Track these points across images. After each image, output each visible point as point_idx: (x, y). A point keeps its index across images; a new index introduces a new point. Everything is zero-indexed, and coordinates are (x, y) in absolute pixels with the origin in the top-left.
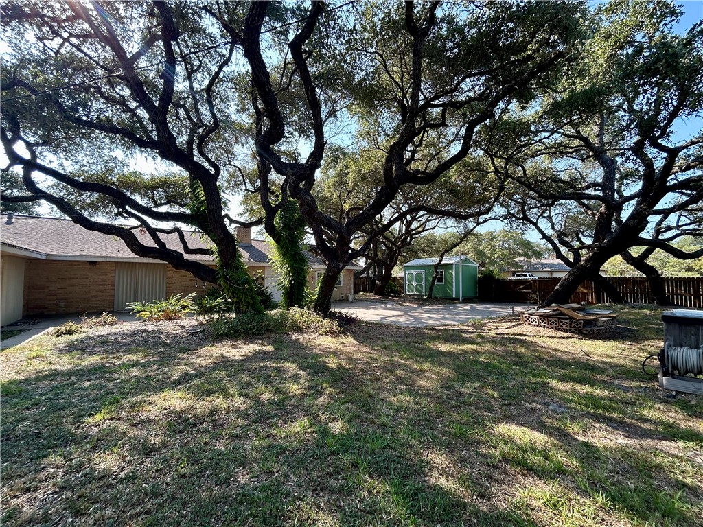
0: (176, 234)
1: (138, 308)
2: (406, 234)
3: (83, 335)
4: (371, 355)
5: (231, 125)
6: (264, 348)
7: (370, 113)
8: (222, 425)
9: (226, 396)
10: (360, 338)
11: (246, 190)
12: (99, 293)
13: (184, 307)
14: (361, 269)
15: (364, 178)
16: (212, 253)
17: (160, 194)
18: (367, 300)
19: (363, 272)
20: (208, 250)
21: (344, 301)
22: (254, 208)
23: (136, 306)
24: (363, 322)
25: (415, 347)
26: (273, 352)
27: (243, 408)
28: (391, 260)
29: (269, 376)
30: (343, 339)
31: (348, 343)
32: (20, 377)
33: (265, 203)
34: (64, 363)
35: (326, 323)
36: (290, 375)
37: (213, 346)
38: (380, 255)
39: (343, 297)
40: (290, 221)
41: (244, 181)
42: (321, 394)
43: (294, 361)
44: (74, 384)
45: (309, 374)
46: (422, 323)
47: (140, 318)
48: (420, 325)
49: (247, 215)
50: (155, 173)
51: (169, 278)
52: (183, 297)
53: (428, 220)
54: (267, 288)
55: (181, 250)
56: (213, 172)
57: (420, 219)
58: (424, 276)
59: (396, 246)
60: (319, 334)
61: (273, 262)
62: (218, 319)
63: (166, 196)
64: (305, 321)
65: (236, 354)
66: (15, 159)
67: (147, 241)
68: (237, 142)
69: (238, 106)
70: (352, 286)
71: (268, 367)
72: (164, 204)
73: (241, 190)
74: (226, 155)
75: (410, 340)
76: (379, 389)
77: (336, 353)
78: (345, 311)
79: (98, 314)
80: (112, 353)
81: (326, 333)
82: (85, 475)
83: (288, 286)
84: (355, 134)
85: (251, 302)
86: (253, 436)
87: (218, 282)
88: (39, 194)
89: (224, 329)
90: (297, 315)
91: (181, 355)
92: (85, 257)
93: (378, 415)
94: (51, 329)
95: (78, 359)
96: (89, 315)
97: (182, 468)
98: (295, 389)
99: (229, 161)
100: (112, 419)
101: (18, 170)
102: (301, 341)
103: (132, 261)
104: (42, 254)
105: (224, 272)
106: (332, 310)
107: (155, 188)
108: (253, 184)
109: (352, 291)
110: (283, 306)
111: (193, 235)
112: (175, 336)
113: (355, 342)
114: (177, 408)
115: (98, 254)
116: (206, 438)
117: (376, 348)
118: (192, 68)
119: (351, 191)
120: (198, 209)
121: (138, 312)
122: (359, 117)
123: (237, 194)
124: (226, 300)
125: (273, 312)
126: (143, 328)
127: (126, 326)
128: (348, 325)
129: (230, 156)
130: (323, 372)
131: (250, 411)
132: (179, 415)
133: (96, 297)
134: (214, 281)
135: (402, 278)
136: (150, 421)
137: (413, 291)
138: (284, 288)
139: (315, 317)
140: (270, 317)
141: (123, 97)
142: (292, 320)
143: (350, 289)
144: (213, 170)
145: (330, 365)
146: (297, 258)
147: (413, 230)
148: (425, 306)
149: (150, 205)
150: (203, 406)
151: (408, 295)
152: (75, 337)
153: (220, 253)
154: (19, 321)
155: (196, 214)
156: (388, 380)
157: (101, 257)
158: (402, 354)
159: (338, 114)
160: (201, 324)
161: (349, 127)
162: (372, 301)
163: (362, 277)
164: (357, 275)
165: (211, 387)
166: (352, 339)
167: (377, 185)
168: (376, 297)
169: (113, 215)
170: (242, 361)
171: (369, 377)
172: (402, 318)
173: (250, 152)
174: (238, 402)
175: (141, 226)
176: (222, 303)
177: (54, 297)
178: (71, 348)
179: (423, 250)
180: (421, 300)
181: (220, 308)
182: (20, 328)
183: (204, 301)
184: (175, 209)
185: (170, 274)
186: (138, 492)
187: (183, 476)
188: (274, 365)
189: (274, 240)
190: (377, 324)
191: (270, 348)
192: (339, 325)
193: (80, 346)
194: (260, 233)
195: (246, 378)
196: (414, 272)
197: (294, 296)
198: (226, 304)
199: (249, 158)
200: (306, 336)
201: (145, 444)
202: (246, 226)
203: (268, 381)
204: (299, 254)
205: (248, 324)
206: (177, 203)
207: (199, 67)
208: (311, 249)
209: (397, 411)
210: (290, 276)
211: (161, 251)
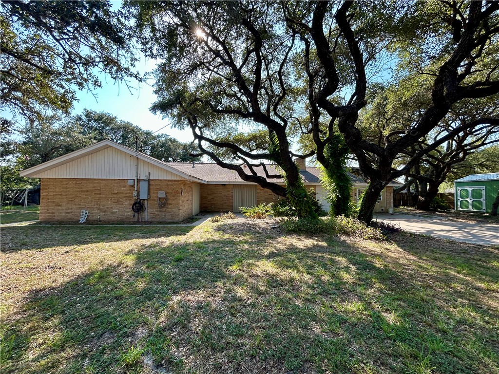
0: (262, 167)
1: (244, 210)
2: (458, 149)
3: (222, 223)
4: (419, 264)
5: (292, 91)
6: (320, 243)
7: (412, 43)
8: (298, 290)
9: (298, 271)
10: (405, 246)
11: (302, 133)
12: (227, 201)
13: (267, 211)
14: (401, 186)
15: (405, 105)
16: (283, 177)
17: (252, 144)
18: (408, 214)
19: (403, 188)
20: (280, 175)
21: (384, 213)
22: (308, 144)
23: (243, 209)
24: (406, 233)
25: (477, 265)
26: (327, 248)
27: (310, 282)
28: (438, 176)
29: (326, 264)
30: (386, 245)
31: (393, 250)
32: (202, 240)
33: (317, 140)
34: (217, 236)
35: (370, 231)
36: (342, 266)
37: (286, 237)
38: (422, 173)
39: (382, 210)
40: (337, 150)
41: (301, 127)
42: (371, 287)
43: (344, 256)
44: (222, 248)
45: (358, 269)
46: (483, 241)
47: (245, 216)
48: (481, 243)
49: (302, 150)
50: (250, 132)
51: (258, 193)
52: (266, 205)
53: (489, 132)
54: (318, 200)
55: (265, 176)
56: (283, 124)
57: (478, 132)
58: (484, 192)
59: (443, 163)
60: (364, 239)
61: (323, 182)
62: (287, 220)
63: (256, 144)
64: (351, 227)
65: (301, 245)
66: (196, 136)
67: (248, 172)
68: (295, 101)
69: (296, 76)
70: (392, 200)
71: (325, 257)
72: (255, 149)
73: (299, 133)
74: (288, 112)
75: (469, 256)
76: (434, 296)
77: (380, 256)
78: (386, 222)
79: (227, 213)
80: (235, 234)
81: (370, 239)
82: (233, 296)
83: (335, 199)
84: (395, 68)
85: (309, 210)
86: (320, 303)
87: (287, 196)
88: (204, 152)
89: (292, 227)
90: (344, 222)
91: (268, 240)
92: (221, 182)
93: (436, 320)
94: (210, 218)
95: (222, 235)
96: (224, 212)
97: (278, 309)
98: (347, 277)
99: (291, 115)
100: (240, 270)
101: (197, 141)
102: (348, 242)
103: (240, 183)
104: (205, 181)
105: (290, 189)
106: (374, 220)
107: (249, 141)
108: (306, 128)
109: (392, 205)
110: (332, 215)
111: (272, 166)
112: (264, 229)
113: (400, 250)
114: (271, 272)
115: (226, 181)
116: (290, 296)
117: (425, 258)
118: (268, 61)
119: (390, 119)
120: (274, 150)
121: (244, 213)
122: (399, 51)
123: (296, 136)
124: (291, 208)
125: (324, 218)
126: (247, 222)
127: (239, 220)
128: (391, 234)
129: (291, 112)
130: (370, 269)
131: (315, 286)
132: (272, 276)
133: (226, 203)
134: (284, 195)
135: (452, 195)
136: (258, 276)
137: (468, 208)
138: (332, 201)
139: (359, 225)
140: (323, 222)
141: (235, 92)
142: (340, 225)
143: (390, 203)
144: (283, 123)
145: (377, 265)
146: (342, 178)
147: (466, 145)
148: (487, 224)
149: (248, 151)
150: (285, 274)
151: (461, 211)
152: (219, 223)
153: (288, 177)
154: (198, 214)
155: (273, 153)
156: (443, 291)
157: (227, 182)
158: (459, 269)
159: (377, 56)
160: (277, 223)
161: (389, 63)
162: (415, 215)
163: (402, 194)
164: (397, 192)
165: (288, 264)
166: (396, 246)
167: (419, 108)
168: (418, 211)
169: (231, 159)
170: (305, 250)
171: (419, 283)
172: (453, 233)
173: (304, 106)
174: (307, 277)
175: (244, 163)
176: (288, 210)
177: (210, 203)
178: (219, 229)
179: (482, 165)
180: (479, 217)
181: (287, 213)
182: (199, 217)
183: (278, 208)
184: (261, 152)
185: (259, 191)
186: (257, 314)
187: (279, 314)
188: (329, 257)
189: (323, 165)
190: (423, 236)
191: (325, 244)
192: (382, 233)
193: (222, 228)
194: (311, 161)
195: (310, 262)
196: (470, 189)
197: (341, 206)
198: (291, 211)
199: (304, 110)
200: (352, 239)
201: (257, 289)
202: (302, 158)
203: (325, 266)
204: (344, 175)
205: (308, 226)
206: (261, 148)
207: (272, 60)
208: (354, 170)
209: (460, 322)
210: (337, 192)
211: (255, 178)
